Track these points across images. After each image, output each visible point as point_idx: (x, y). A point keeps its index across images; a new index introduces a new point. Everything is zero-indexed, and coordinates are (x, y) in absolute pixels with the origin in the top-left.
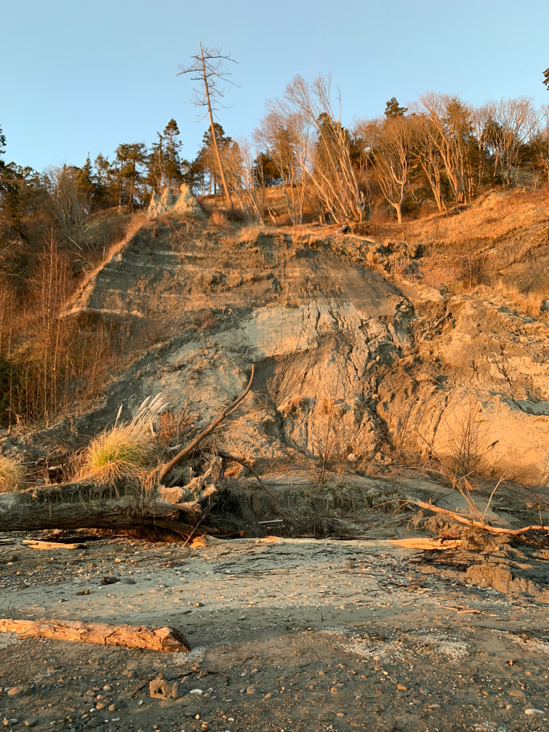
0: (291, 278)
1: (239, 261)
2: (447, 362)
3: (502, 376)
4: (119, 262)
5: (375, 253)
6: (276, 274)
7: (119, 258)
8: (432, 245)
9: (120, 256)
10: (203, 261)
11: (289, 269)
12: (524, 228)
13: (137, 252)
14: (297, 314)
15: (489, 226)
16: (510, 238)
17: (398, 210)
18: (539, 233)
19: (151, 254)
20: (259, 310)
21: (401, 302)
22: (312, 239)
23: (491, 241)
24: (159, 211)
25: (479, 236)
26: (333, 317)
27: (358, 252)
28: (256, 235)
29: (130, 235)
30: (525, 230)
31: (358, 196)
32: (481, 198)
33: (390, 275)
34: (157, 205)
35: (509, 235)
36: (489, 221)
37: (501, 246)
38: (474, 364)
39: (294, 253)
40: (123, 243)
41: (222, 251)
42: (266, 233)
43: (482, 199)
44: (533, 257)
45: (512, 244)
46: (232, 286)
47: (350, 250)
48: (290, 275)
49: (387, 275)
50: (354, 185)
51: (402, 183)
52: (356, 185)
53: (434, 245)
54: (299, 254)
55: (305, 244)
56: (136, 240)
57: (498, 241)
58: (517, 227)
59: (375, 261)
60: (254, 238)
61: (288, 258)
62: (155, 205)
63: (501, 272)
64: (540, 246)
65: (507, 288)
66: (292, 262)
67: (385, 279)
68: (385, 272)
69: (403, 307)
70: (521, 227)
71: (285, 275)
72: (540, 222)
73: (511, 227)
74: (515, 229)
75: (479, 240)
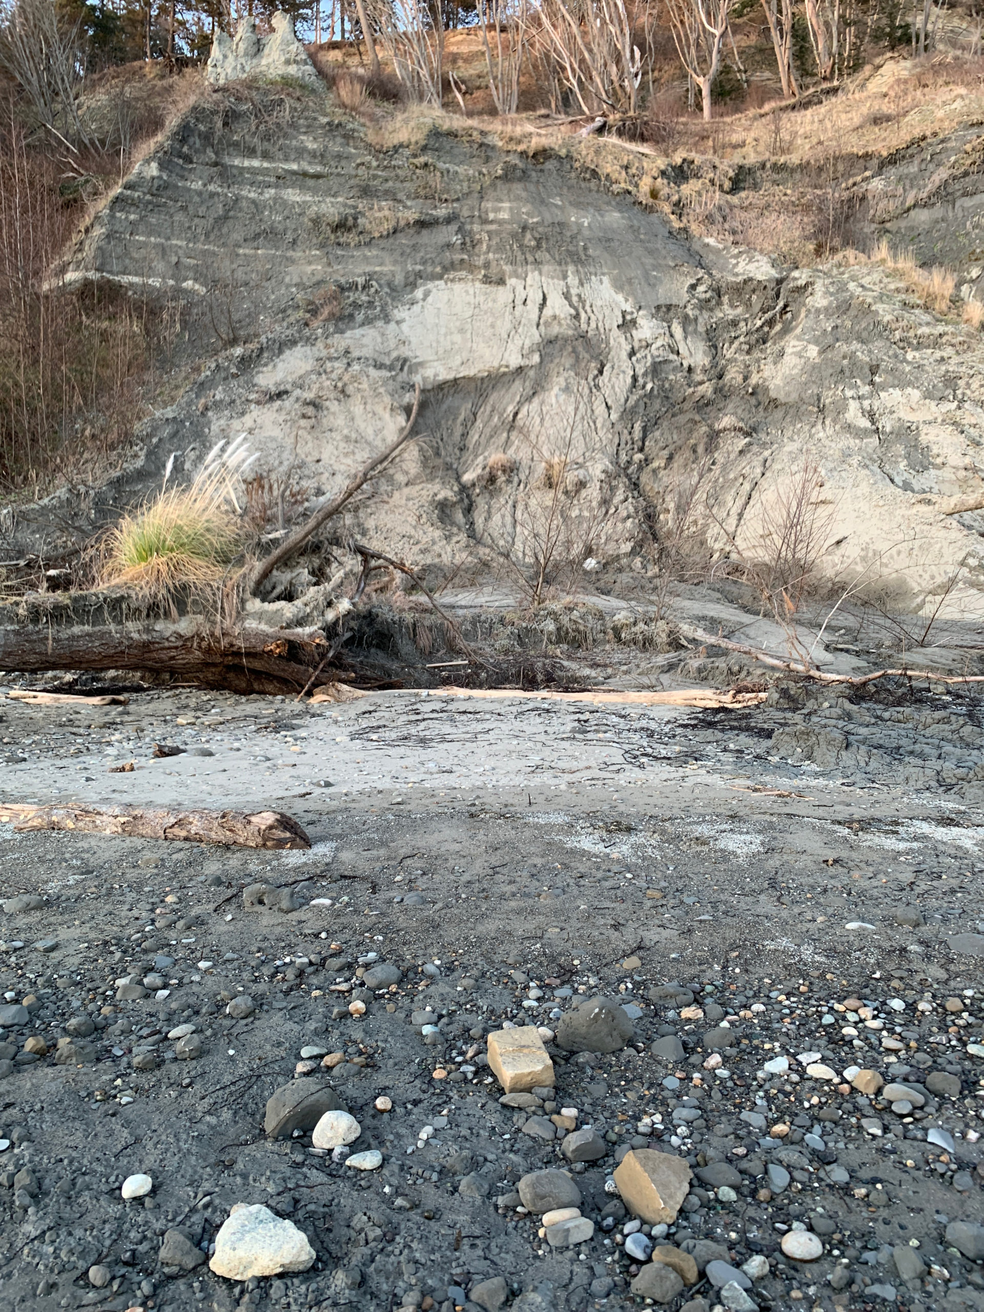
0: (492, 222)
1: (390, 183)
2: (773, 394)
3: (865, 423)
4: (153, 178)
5: (655, 178)
6: (464, 212)
7: (153, 170)
8: (763, 166)
9: (154, 165)
10: (321, 181)
11: (489, 205)
12: (941, 136)
13: (188, 159)
14: (502, 295)
15: (877, 129)
16: (912, 156)
17: (705, 92)
18: (968, 147)
19: (216, 164)
20: (430, 285)
21: (698, 280)
22: (535, 143)
23: (875, 162)
24: (229, 71)
25: (855, 150)
26: (571, 305)
27: (624, 173)
28: (426, 131)
29: (172, 122)
30: (942, 141)
31: (628, 55)
32: (868, 68)
33: (682, 225)
34: (225, 57)
35: (910, 151)
36: (877, 120)
37: (892, 172)
38: (819, 400)
39: (500, 172)
40: (160, 138)
41: (358, 161)
42: (445, 127)
43: (867, 74)
44: (950, 198)
45: (913, 169)
46: (377, 235)
47: (609, 170)
48: (491, 216)
49: (676, 225)
50: (622, 30)
51: (717, 33)
52: (627, 30)
53: (768, 165)
54: (510, 174)
55: (521, 153)
56: (184, 133)
57: (890, 162)
58: (928, 133)
59: (654, 194)
60: (419, 137)
61: (487, 181)
62: (221, 57)
63: (888, 225)
64: (966, 174)
65: (895, 256)
66: (495, 190)
67: (671, 233)
68: (672, 217)
69: (701, 288)
70: (935, 134)
71: (480, 217)
72: (972, 125)
73: (917, 133)
74: (924, 138)
75: (854, 159)
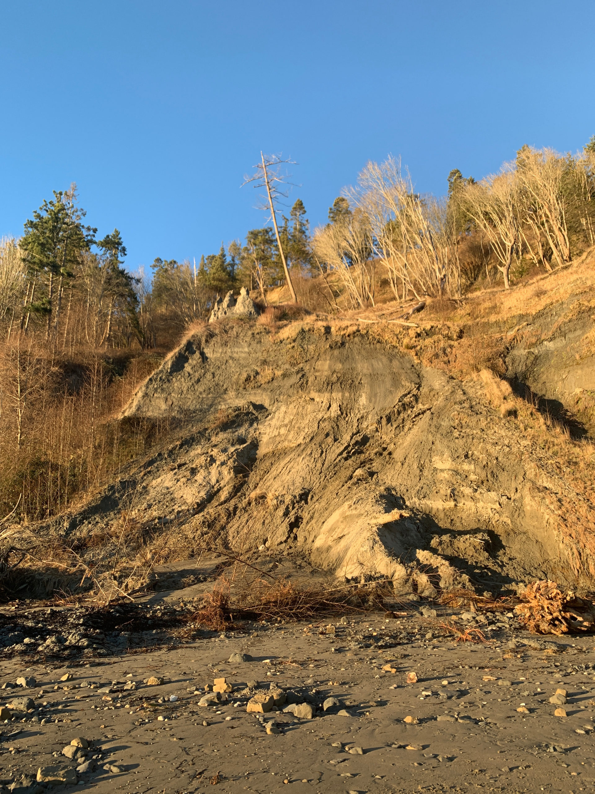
0: (319, 371)
1: (277, 357)
4: (168, 369)
5: (412, 338)
6: (307, 368)
7: (169, 365)
9: (170, 363)
11: (320, 363)
12: (560, 302)
14: (310, 407)
15: (537, 299)
16: (547, 313)
17: (505, 274)
20: (279, 405)
21: (410, 391)
22: (351, 330)
23: (530, 317)
24: (219, 315)
25: (521, 312)
28: (297, 331)
29: (183, 342)
30: (561, 304)
33: (419, 361)
34: (219, 309)
35: (546, 311)
37: (537, 323)
39: (328, 346)
40: (176, 350)
41: (264, 349)
42: (307, 328)
44: (563, 334)
45: (548, 319)
49: (416, 361)
51: (510, 244)
54: (334, 347)
55: (342, 335)
56: (188, 346)
57: (536, 318)
58: (554, 301)
59: (408, 347)
61: (322, 351)
62: (217, 309)
64: (570, 321)
66: (324, 355)
67: (413, 366)
68: (415, 357)
70: (557, 301)
71: (314, 369)
72: (577, 294)
73: (548, 302)
74: (552, 304)
75: (521, 317)
